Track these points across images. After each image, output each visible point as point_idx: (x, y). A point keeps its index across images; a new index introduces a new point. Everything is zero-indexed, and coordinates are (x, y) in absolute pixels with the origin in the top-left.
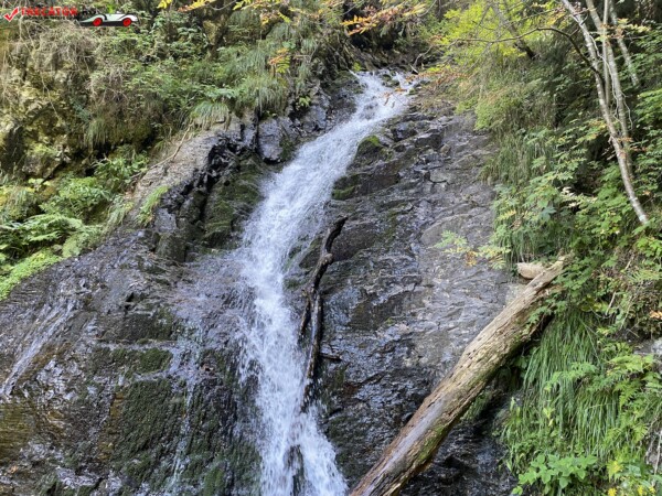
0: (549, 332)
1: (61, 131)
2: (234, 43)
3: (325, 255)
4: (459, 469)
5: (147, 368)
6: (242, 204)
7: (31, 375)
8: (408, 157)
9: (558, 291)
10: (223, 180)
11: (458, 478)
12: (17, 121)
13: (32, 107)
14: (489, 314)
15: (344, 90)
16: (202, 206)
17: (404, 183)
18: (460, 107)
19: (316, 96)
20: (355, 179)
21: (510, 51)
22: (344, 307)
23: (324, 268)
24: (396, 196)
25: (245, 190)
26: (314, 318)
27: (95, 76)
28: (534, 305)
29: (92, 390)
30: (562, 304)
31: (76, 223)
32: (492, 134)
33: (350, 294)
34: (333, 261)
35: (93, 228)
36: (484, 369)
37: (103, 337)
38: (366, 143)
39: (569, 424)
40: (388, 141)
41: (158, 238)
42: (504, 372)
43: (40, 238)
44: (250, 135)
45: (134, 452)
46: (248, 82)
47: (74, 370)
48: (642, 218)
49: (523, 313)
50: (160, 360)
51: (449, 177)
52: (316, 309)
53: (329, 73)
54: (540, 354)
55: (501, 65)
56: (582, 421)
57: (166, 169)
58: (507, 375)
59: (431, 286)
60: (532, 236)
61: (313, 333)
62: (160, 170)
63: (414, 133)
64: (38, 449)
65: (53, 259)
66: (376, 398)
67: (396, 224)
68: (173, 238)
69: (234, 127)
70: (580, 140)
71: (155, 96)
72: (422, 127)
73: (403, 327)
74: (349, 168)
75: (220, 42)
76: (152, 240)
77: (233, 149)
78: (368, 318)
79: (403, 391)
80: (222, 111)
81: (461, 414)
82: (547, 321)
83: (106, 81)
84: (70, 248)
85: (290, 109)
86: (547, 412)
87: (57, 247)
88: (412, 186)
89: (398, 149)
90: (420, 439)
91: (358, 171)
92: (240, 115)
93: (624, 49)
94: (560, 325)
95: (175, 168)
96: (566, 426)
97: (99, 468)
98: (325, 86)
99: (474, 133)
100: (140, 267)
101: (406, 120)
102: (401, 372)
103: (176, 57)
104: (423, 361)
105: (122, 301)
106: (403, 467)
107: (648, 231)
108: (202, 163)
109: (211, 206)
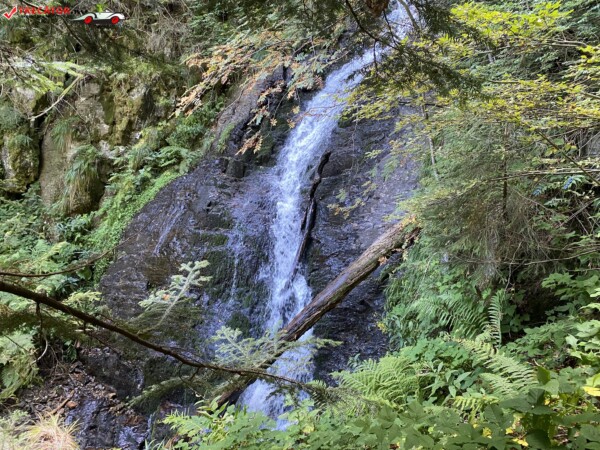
3: (316, 178)
4: (366, 307)
7: (167, 245)
12: (147, 87)
23: (315, 186)
31: (184, 152)
35: (195, 153)
37: (197, 226)
41: (227, 163)
43: (167, 163)
50: (223, 240)
52: (311, 211)
57: (234, 110)
62: (230, 111)
65: (174, 176)
68: (236, 162)
73: (354, 225)
76: (224, 164)
84: (183, 167)
87: (176, 167)
95: (239, 108)
100: (215, 184)
102: (349, 252)
105: (205, 207)
106: (323, 303)
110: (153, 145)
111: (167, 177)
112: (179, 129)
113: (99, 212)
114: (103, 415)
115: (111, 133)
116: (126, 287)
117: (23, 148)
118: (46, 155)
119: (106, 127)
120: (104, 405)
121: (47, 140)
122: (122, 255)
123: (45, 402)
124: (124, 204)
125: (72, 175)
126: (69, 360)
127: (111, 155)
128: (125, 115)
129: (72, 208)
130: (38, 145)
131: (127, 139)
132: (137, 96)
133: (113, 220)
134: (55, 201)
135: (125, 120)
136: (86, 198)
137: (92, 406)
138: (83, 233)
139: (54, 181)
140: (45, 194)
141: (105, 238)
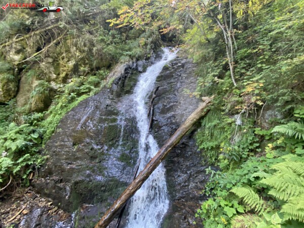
0: (209, 114)
1: (87, 64)
2: (130, 39)
3: (154, 96)
4: (185, 145)
5: (112, 122)
6: (133, 83)
7: (85, 123)
8: (176, 70)
9: (212, 104)
10: (128, 77)
11: (185, 147)
12: (76, 61)
13: (79, 57)
14: (194, 109)
15: (159, 53)
16: (123, 83)
17: (174, 77)
18: (189, 56)
19: (152, 55)
20: (162, 76)
21: (204, 41)
22: (158, 108)
23: (154, 99)
24: (172, 81)
25: (134, 79)
26: (151, 111)
27: (95, 49)
28: (206, 107)
29: (99, 127)
30: (213, 107)
31: (92, 87)
32: (198, 64)
33: (160, 105)
34: (156, 97)
35: (97, 89)
36: (192, 122)
37: (101, 115)
38: (165, 67)
39: (212, 135)
40: (171, 66)
41: (113, 91)
42: (197, 123)
43: (84, 91)
44: (135, 65)
45: (110, 141)
46: (134, 50)
47: (95, 122)
48: (235, 84)
49: (203, 109)
50: (115, 120)
51: (186, 75)
52: (152, 109)
53: (155, 48)
54: (206, 119)
55: (201, 45)
56: (215, 134)
57: (114, 74)
58: (198, 124)
59: (180, 103)
60: (206, 90)
61: (151, 115)
62: (113, 74)
63: (177, 64)
64: (88, 140)
65: (88, 96)
66: (166, 129)
67: (172, 88)
68: (117, 91)
69: (131, 63)
70: (221, 64)
71: (110, 54)
72: (180, 62)
73: (173, 113)
74: (160, 73)
75: (126, 39)
76: (112, 91)
77: (131, 68)
78: (164, 111)
79: (172, 128)
80: (127, 58)
81: (186, 133)
82: (208, 111)
83: (97, 50)
84: (91, 94)
85: (145, 58)
86: (207, 132)
87: (88, 93)
88: (176, 78)
89: (173, 68)
90: (176, 138)
91: (163, 74)
92: (132, 59)
93: (234, 39)
94: (212, 112)
95: (116, 74)
96: (211, 135)
97: (102, 144)
98: (154, 51)
99: (193, 64)
100: (109, 98)
101: (175, 60)
102: (172, 123)
103: (115, 44)
104: (178, 121)
105: (105, 106)
106: (172, 144)
107: (236, 88)
108: (123, 72)
109: (126, 83)
110: (77, 85)
111: (84, 97)
113: (48, 112)
114: (45, 216)
115: (57, 78)
116: (61, 145)
117: (9, 81)
118: (21, 85)
119: (54, 76)
120: (45, 210)
121: (23, 79)
122: (60, 130)
124: (62, 107)
125: (35, 93)
126: (24, 186)
127: (55, 88)
129: (33, 109)
130: (18, 82)
131: (65, 80)
132: (71, 64)
133: (55, 115)
134: (24, 106)
135: (65, 73)
137: (38, 212)
138: (39, 121)
139: (24, 97)
140: (19, 103)
141: (50, 123)
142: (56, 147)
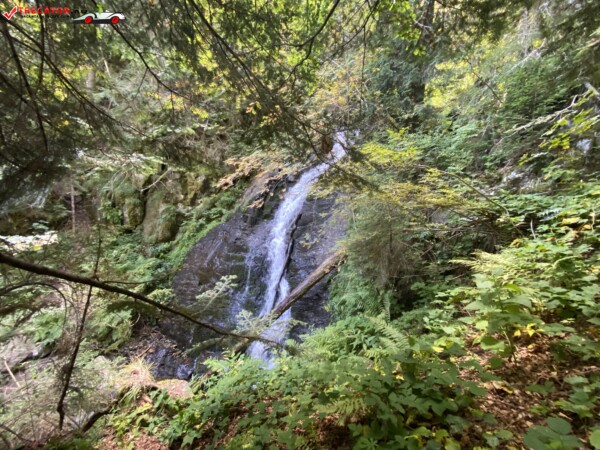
3: (295, 226)
5: (239, 261)
7: (211, 260)
12: (205, 176)
28: (345, 252)
37: (229, 251)
43: (214, 216)
47: (222, 260)
52: (291, 244)
57: (252, 189)
59: (326, 239)
65: (218, 224)
73: (314, 252)
87: (219, 219)
100: (240, 229)
104: (316, 263)
105: (234, 240)
110: (207, 207)
111: (214, 224)
112: (222, 199)
113: (175, 242)
114: (169, 358)
115: (185, 199)
116: (187, 284)
117: (135, 206)
118: (148, 209)
119: (182, 197)
120: (170, 352)
121: (149, 202)
122: (186, 265)
123: (135, 350)
124: (189, 238)
125: (161, 221)
126: (151, 325)
127: (183, 211)
128: (192, 190)
129: (160, 239)
130: (144, 205)
131: (193, 203)
132: (200, 180)
133: (183, 246)
134: (150, 235)
135: (193, 193)
136: (168, 234)
137: (162, 352)
138: (165, 253)
139: (151, 224)
140: (145, 231)
141: (177, 256)
142: (182, 285)
